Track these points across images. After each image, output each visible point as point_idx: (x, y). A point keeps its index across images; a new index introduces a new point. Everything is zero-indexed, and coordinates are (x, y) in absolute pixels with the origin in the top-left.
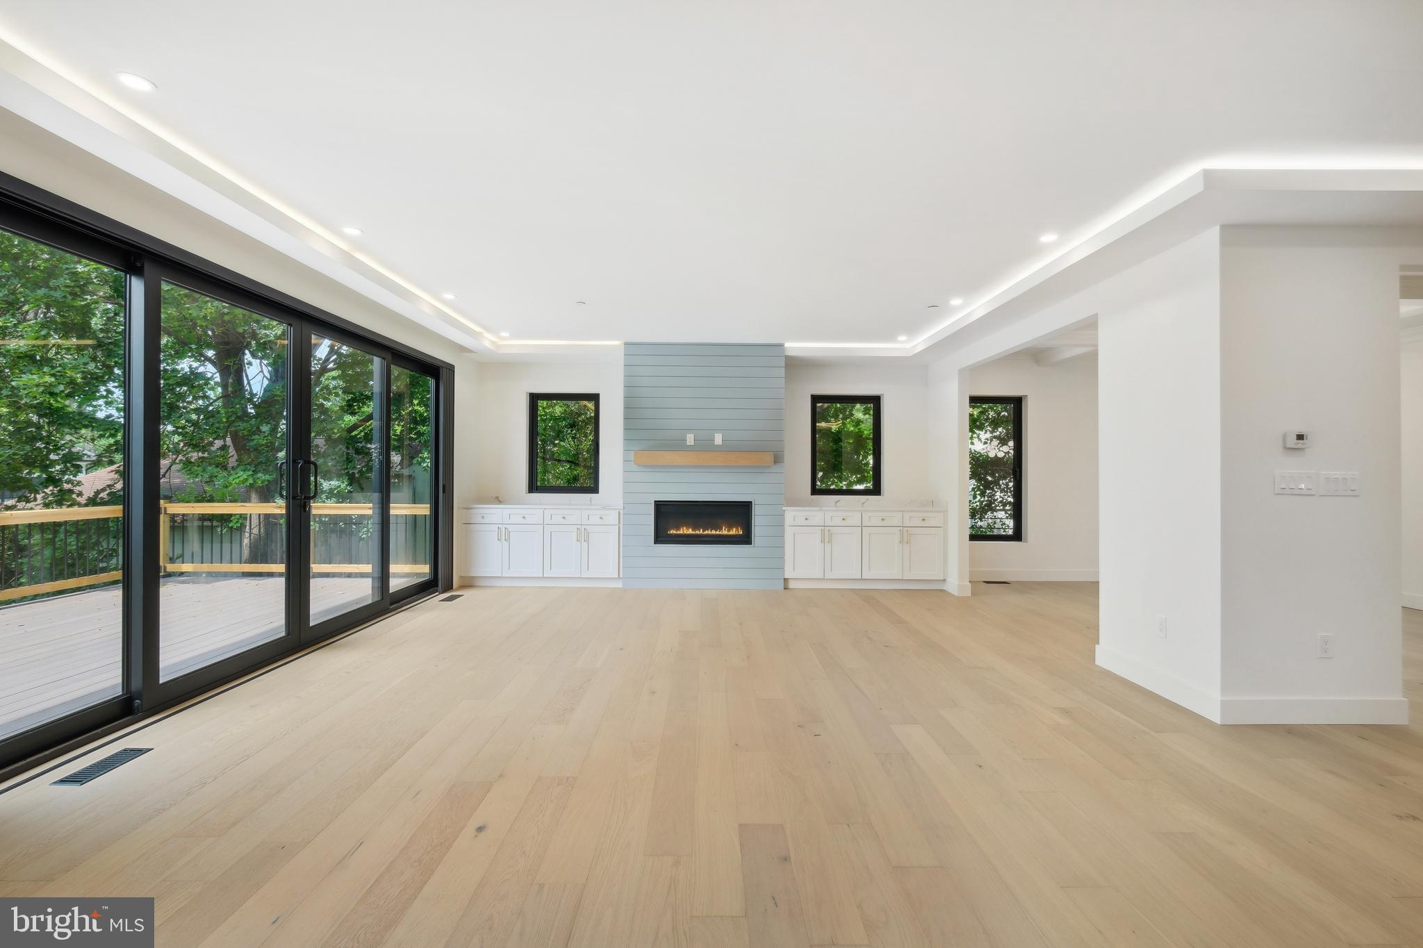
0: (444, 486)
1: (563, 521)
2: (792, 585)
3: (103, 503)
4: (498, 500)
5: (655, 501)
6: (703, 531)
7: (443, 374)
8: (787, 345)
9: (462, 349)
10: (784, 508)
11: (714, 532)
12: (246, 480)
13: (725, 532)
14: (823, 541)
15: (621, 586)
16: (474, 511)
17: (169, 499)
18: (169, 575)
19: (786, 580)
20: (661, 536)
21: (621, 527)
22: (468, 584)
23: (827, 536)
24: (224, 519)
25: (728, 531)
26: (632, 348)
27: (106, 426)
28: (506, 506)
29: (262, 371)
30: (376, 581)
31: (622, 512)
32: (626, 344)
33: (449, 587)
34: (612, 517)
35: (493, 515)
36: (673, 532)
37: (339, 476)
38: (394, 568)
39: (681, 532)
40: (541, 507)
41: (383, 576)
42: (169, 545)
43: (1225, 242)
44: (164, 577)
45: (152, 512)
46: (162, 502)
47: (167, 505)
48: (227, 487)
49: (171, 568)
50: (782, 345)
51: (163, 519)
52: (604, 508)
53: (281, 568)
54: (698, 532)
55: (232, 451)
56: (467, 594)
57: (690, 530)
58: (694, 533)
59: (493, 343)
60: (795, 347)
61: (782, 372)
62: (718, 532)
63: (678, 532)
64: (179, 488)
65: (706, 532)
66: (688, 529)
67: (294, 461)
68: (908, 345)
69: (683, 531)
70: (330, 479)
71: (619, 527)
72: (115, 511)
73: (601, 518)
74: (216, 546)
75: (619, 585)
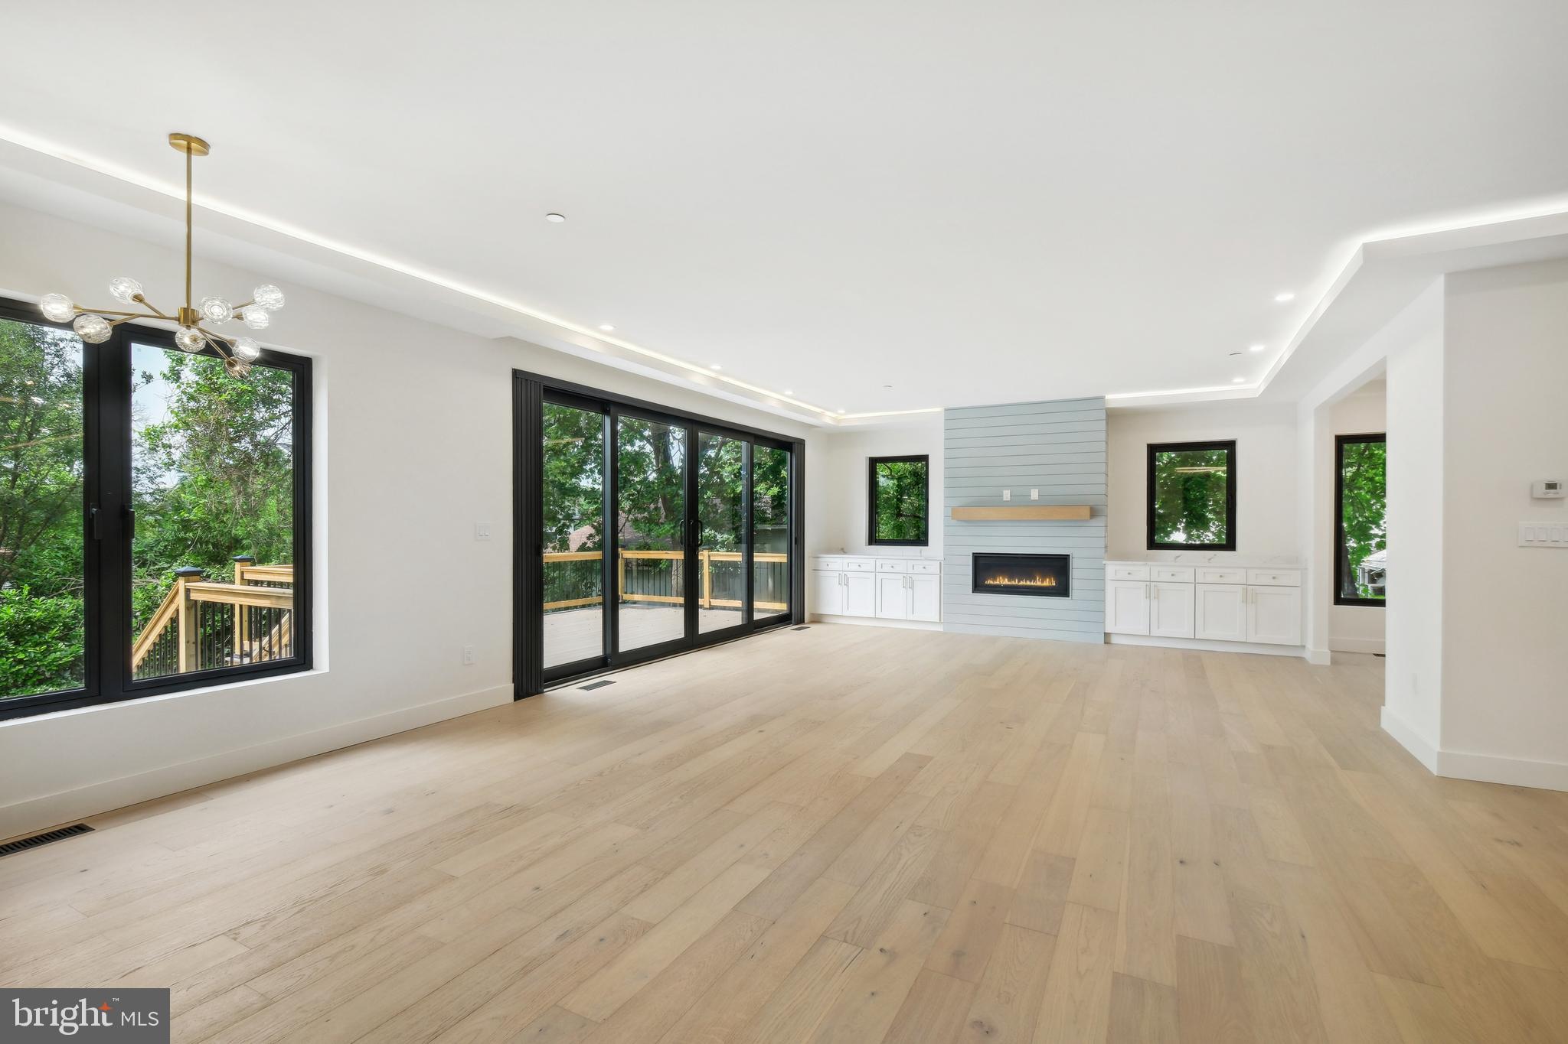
0: (796, 538)
1: (892, 570)
2: (1114, 640)
3: (589, 549)
4: (843, 551)
5: (973, 553)
6: (1019, 582)
7: (796, 447)
8: (1108, 397)
9: (810, 427)
10: (1104, 562)
11: (1028, 583)
12: (669, 531)
13: (1038, 583)
14: (1148, 597)
15: (942, 630)
16: (820, 560)
17: (624, 547)
18: (624, 602)
19: (1107, 635)
20: (978, 586)
21: (942, 576)
22: (817, 619)
23: (1152, 590)
24: (656, 563)
25: (1042, 582)
26: (953, 414)
27: (591, 495)
28: (851, 556)
29: (679, 450)
30: (745, 613)
31: (942, 562)
32: (946, 410)
33: (801, 621)
34: (934, 567)
35: (834, 564)
36: (990, 582)
37: (729, 532)
38: (757, 605)
39: (998, 582)
40: (873, 557)
41: (749, 610)
42: (624, 581)
43: (1450, 291)
44: (622, 603)
45: (615, 557)
46: (620, 549)
47: (623, 552)
48: (658, 537)
49: (626, 597)
50: (1103, 398)
51: (621, 563)
52: (926, 559)
53: (681, 600)
54: (1013, 583)
55: (663, 511)
56: (814, 628)
57: (1006, 580)
58: (1010, 583)
59: (834, 419)
60: (1117, 398)
61: (1103, 425)
62: (1032, 584)
63: (995, 583)
64: (629, 541)
65: (1021, 583)
66: (1004, 578)
67: (688, 520)
68: (1249, 386)
69: (999, 581)
70: (722, 534)
71: (940, 577)
72: (596, 555)
73: (892, 567)
74: (651, 582)
75: (940, 628)
